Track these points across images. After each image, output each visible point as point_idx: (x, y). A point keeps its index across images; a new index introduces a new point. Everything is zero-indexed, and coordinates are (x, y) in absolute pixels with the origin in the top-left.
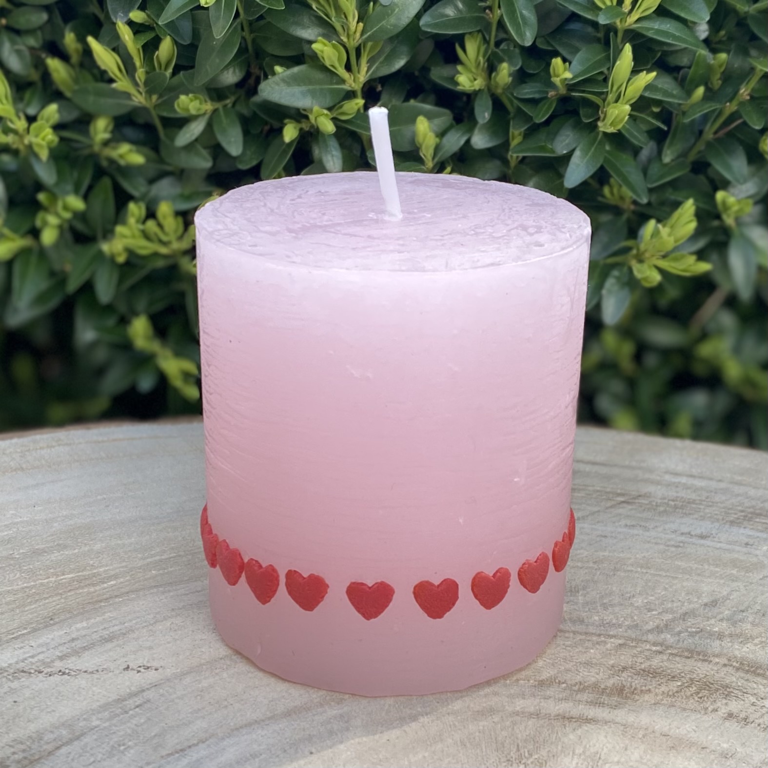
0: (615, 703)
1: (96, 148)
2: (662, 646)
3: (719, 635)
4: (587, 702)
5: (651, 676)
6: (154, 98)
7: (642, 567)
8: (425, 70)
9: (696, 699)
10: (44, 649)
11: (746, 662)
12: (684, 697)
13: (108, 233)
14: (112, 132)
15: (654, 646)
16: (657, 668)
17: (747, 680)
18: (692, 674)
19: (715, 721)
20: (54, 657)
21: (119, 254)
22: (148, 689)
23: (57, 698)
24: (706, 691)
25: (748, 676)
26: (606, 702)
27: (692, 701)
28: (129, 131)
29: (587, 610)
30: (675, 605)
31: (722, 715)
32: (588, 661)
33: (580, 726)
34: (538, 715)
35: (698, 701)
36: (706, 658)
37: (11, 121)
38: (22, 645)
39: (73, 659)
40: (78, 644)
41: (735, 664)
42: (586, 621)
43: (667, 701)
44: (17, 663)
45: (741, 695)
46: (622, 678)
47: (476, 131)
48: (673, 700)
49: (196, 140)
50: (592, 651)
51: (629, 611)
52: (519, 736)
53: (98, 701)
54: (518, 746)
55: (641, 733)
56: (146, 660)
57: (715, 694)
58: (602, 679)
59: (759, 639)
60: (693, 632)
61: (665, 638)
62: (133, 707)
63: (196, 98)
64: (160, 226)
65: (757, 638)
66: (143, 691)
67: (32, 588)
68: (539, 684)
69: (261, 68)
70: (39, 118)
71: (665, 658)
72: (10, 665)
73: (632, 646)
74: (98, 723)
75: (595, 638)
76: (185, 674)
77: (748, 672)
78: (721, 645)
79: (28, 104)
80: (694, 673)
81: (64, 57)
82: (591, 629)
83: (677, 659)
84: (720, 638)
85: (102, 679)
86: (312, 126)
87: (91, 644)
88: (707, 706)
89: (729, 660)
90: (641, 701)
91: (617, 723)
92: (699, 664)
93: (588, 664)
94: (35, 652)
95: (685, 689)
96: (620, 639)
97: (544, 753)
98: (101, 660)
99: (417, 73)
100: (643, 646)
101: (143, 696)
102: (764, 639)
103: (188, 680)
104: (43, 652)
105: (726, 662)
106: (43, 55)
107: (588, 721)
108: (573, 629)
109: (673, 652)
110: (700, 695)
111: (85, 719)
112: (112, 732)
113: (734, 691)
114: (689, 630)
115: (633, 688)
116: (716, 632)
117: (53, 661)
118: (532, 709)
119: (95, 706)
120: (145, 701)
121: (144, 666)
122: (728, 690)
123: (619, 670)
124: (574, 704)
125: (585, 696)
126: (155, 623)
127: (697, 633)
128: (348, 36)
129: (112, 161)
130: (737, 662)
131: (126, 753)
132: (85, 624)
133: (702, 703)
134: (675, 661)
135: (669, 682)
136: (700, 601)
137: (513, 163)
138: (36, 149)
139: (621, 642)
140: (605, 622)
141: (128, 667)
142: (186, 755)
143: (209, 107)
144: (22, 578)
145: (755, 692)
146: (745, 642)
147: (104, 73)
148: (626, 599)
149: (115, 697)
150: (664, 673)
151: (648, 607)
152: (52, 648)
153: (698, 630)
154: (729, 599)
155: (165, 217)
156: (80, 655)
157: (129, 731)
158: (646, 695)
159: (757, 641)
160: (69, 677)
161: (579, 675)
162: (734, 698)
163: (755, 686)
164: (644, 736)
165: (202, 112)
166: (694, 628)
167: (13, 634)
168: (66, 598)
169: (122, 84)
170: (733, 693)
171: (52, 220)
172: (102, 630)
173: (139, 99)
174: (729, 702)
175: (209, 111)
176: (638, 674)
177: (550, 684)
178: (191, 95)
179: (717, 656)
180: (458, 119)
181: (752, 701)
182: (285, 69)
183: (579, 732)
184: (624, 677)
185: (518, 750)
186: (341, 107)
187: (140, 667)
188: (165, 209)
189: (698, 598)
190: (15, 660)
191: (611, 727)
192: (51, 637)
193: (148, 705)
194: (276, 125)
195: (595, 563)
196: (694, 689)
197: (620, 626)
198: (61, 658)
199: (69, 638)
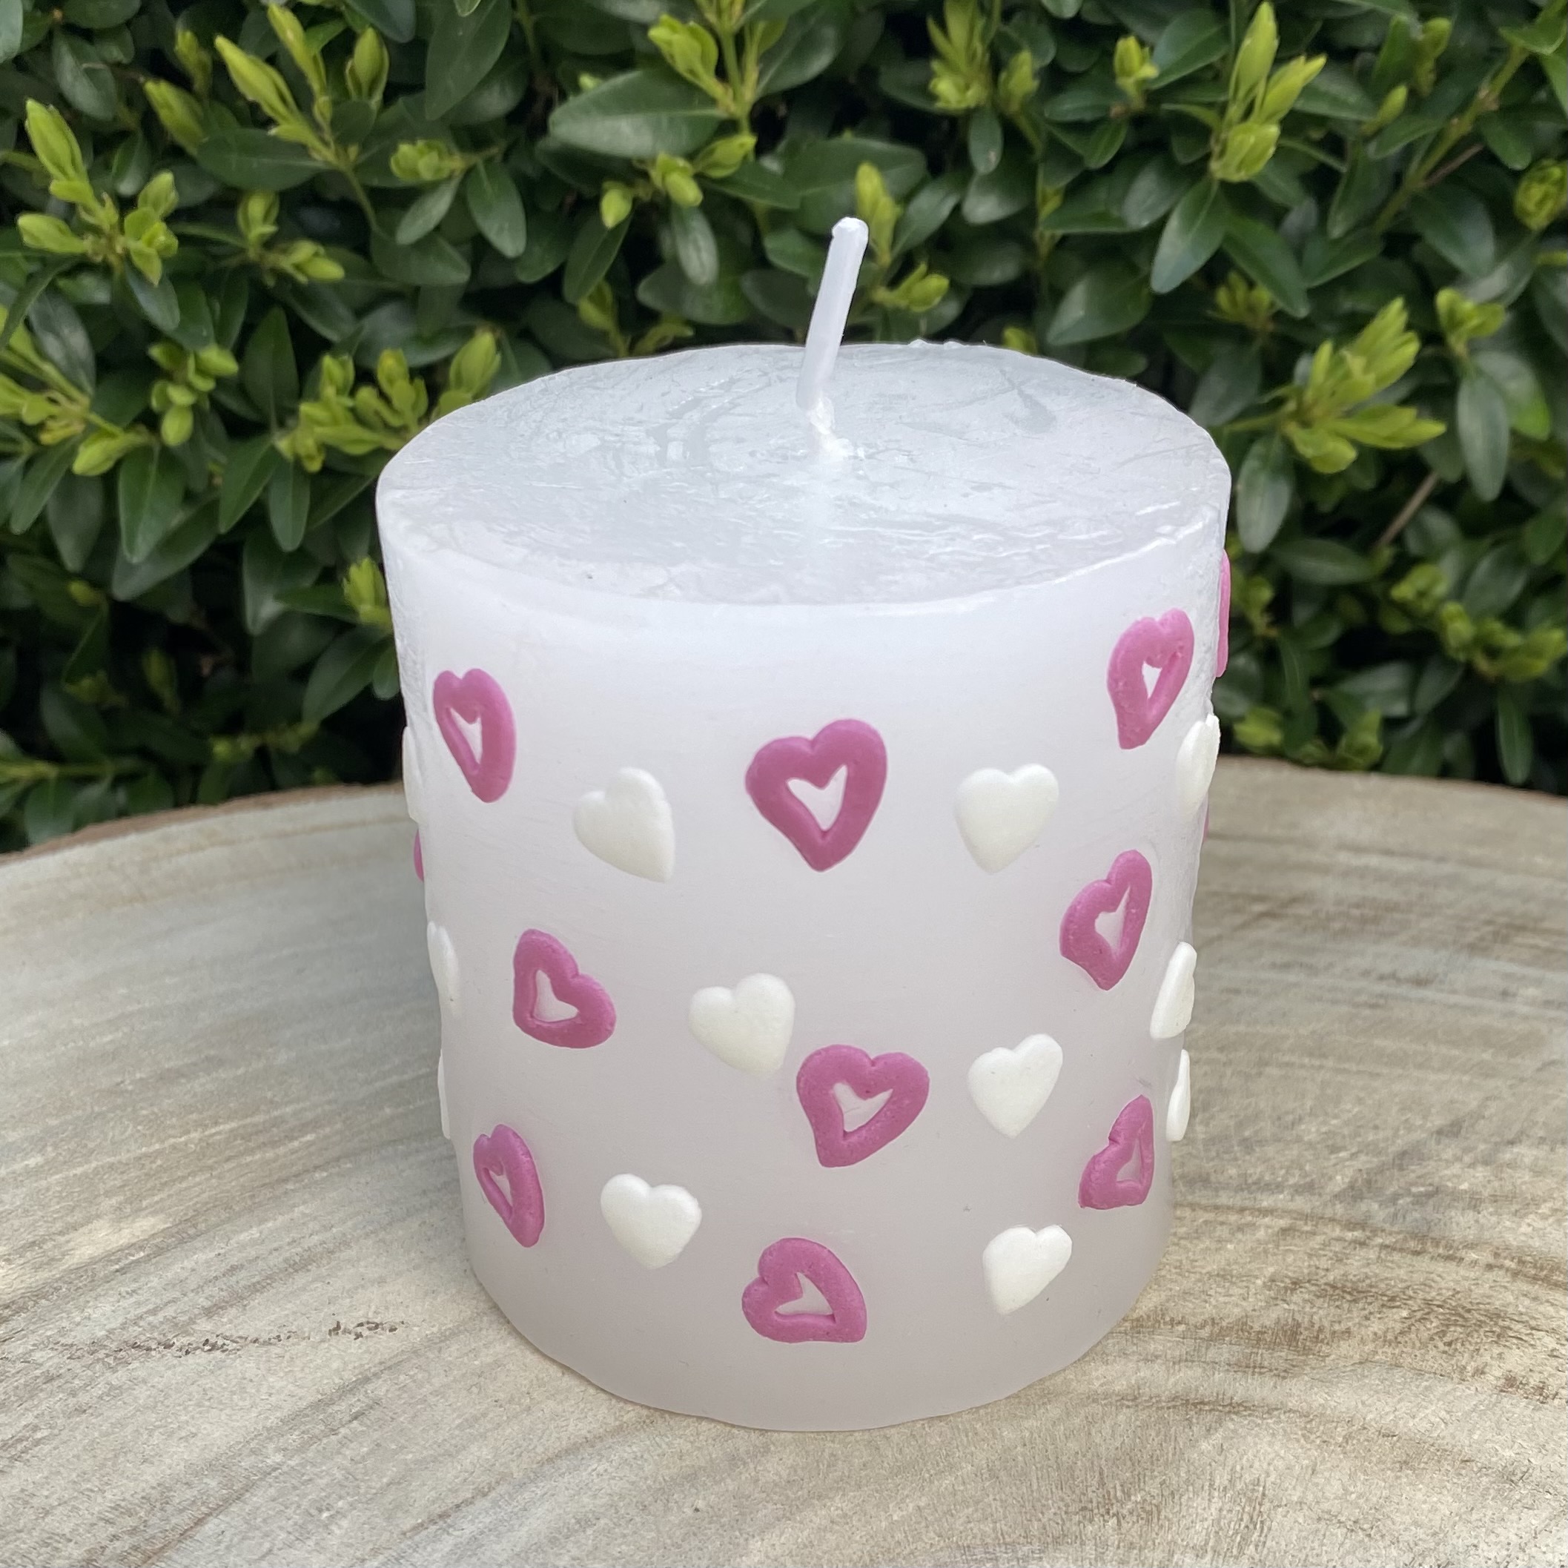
0: (1284, 1365)
1: (253, 254)
2: (1364, 1230)
3: (1471, 1198)
4: (1229, 1365)
5: (1348, 1297)
6: (353, 151)
7: (1311, 1055)
8: (869, 73)
9: (1442, 1347)
10: (177, 1294)
11: (1529, 1259)
12: (1418, 1344)
13: (286, 416)
14: (278, 221)
15: (1350, 1230)
16: (1359, 1280)
17: (1535, 1299)
18: (1427, 1289)
19: (1482, 1397)
20: (196, 1311)
21: (311, 458)
22: (375, 1375)
23: (199, 1405)
24: (1459, 1329)
25: (1536, 1289)
26: (1266, 1364)
27: (1433, 1352)
28: (313, 217)
29: (1214, 1154)
30: (1381, 1135)
31: (1495, 1382)
32: (1224, 1270)
33: (1220, 1422)
34: (1136, 1398)
35: (1445, 1352)
36: (1451, 1252)
37: (88, 211)
38: (134, 1286)
39: (233, 1311)
40: (243, 1278)
41: (1508, 1263)
42: (1213, 1178)
43: (1385, 1354)
44: (124, 1327)
45: (1527, 1335)
46: (1292, 1307)
47: (973, 188)
48: (1397, 1351)
49: (438, 228)
50: (1230, 1246)
51: (1295, 1152)
52: (1102, 1450)
53: (279, 1408)
54: (1101, 1474)
55: (1341, 1431)
56: (373, 1308)
57: (1476, 1336)
58: (1254, 1310)
59: (1549, 1205)
60: (1421, 1195)
61: (1368, 1211)
62: (348, 1418)
63: (430, 148)
64: (383, 396)
65: (1545, 1201)
66: (367, 1380)
67: (156, 1158)
68: (1132, 1328)
69: (554, 81)
70: (140, 201)
71: (1372, 1255)
72: (111, 1332)
73: (1307, 1232)
74: (278, 1458)
75: (1233, 1218)
76: (447, 1338)
77: (1535, 1279)
78: (1477, 1221)
79: (120, 175)
80: (1430, 1287)
81: (180, 79)
82: (1224, 1199)
83: (1396, 1256)
84: (1475, 1206)
85: (287, 1356)
86: (657, 192)
87: (267, 1278)
88: (1463, 1363)
89: (1496, 1255)
90: (1333, 1357)
91: (1290, 1411)
92: (1440, 1267)
93: (1224, 1276)
94: (159, 1301)
95: (1417, 1325)
96: (1282, 1218)
97: (1153, 1487)
98: (286, 1312)
99: (852, 80)
100: (1328, 1230)
101: (366, 1392)
102: (1558, 1204)
103: (454, 1349)
104: (174, 1301)
105: (1491, 1260)
106: (142, 79)
107: (1236, 1408)
108: (1190, 1198)
109: (1387, 1242)
110: (1446, 1339)
111: (253, 1452)
112: (305, 1477)
113: (1512, 1326)
114: (1414, 1190)
115: (1316, 1327)
116: (1466, 1192)
117: (192, 1321)
118: (1121, 1386)
119: (272, 1420)
120: (371, 1402)
121: (368, 1323)
122: (1501, 1323)
123: (1286, 1288)
124: (1205, 1370)
125: (1224, 1352)
126: (390, 1224)
127: (1429, 1195)
128: (719, 12)
129: (282, 277)
130: (1512, 1259)
131: (334, 1528)
132: (255, 1232)
133: (1453, 1356)
134: (1392, 1262)
135: (1384, 1310)
136: (1429, 1125)
137: (1044, 248)
138: (137, 261)
139: (1283, 1223)
140: (1250, 1181)
141: (338, 1327)
142: (450, 1526)
143: (457, 163)
144: (137, 1135)
145: (1554, 1325)
146: (1523, 1211)
147: (254, 107)
148: (1286, 1128)
149: (312, 1397)
150: (1373, 1290)
151: (1330, 1142)
152: (192, 1291)
153: (1430, 1188)
154: (1484, 1117)
155: (391, 381)
156: (245, 1302)
157: (339, 1475)
158: (1342, 1342)
159: (1544, 1209)
160: (224, 1356)
161: (1210, 1303)
162: (1515, 1341)
163: (1551, 1310)
164: (1347, 1439)
165: (445, 174)
166: (1423, 1185)
167: (119, 1260)
168: (219, 1177)
169: (289, 128)
170: (1511, 1329)
171: (180, 396)
172: (289, 1244)
173: (324, 155)
174: (1506, 1350)
175: (457, 173)
176: (1321, 1295)
177: (1153, 1326)
178: (420, 143)
179: (1471, 1246)
180: (935, 169)
181: (1551, 1347)
182: (601, 81)
183: (1218, 1437)
184: (1295, 1303)
185: (1102, 1484)
186: (712, 152)
187: (361, 1325)
188: (390, 364)
189: (1425, 1118)
190: (121, 1320)
191: (1279, 1422)
192: (188, 1264)
193: (374, 1414)
194: (587, 191)
195: (1221, 1049)
196: (1434, 1324)
197: (1279, 1187)
198: (209, 1312)
199: (224, 1267)
